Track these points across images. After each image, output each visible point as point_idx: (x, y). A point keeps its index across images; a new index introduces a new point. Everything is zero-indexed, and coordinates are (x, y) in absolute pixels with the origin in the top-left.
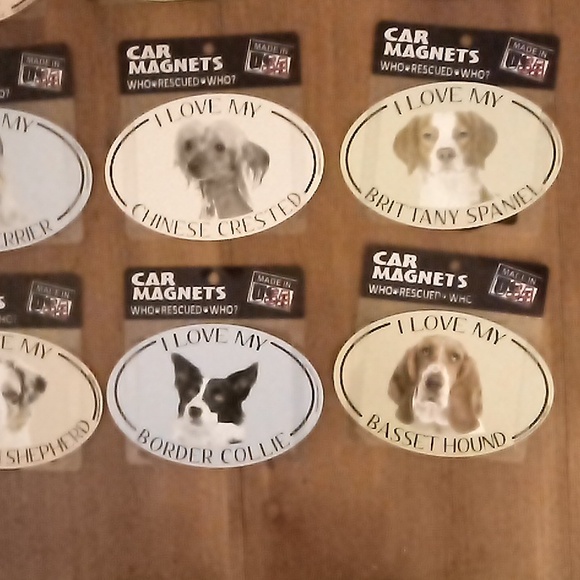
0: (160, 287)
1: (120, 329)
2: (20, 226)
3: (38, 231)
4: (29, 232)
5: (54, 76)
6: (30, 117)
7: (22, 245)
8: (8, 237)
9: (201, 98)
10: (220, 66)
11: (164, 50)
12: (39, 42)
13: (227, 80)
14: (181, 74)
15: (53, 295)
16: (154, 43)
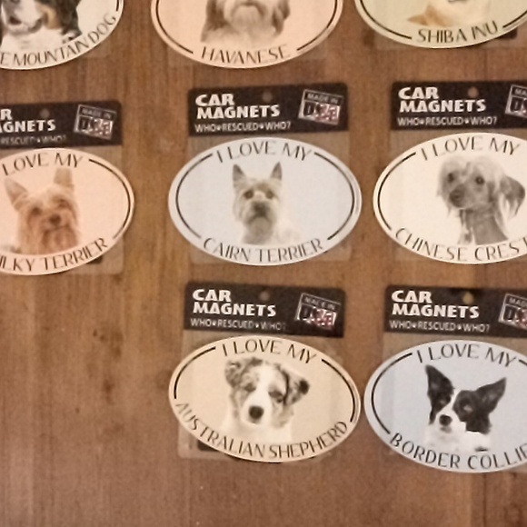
0: (418, 304)
1: (380, 340)
2: (293, 243)
3: (309, 248)
4: (302, 249)
5: (331, 111)
6: (308, 147)
7: (295, 260)
8: (282, 252)
9: (464, 136)
10: (483, 108)
11: (432, 92)
12: (320, 80)
13: (489, 120)
14: (447, 114)
15: (320, 307)
16: (424, 85)
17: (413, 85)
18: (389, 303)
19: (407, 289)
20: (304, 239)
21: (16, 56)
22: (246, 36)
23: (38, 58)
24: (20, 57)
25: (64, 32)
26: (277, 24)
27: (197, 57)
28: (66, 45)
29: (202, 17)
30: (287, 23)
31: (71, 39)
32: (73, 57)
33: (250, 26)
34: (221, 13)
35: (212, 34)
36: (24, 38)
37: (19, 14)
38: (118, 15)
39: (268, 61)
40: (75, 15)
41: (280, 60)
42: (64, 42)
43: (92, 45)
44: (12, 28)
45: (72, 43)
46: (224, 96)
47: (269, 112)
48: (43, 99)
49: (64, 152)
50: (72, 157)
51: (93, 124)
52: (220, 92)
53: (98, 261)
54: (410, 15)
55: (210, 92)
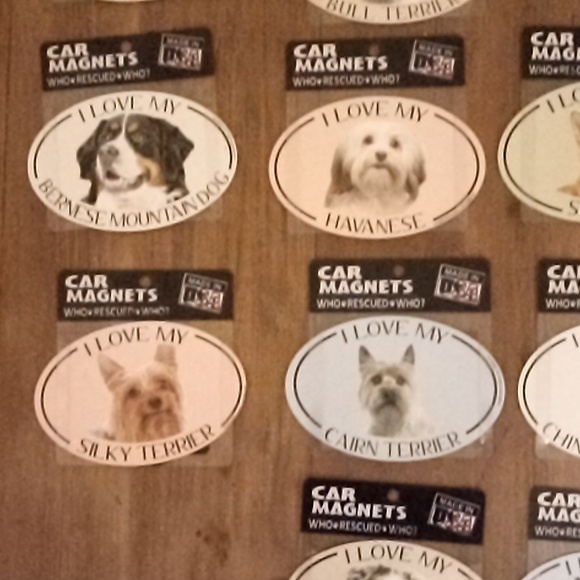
0: (567, 508)
3: (445, 443)
4: (436, 443)
5: (472, 290)
6: (444, 329)
7: (428, 456)
8: (415, 447)
12: (457, 254)
15: (456, 509)
16: (575, 263)
17: (564, 263)
18: (534, 507)
19: (554, 491)
20: (440, 431)
21: (113, 216)
22: (375, 202)
23: (138, 219)
24: (119, 217)
25: (170, 190)
26: (411, 189)
27: (320, 224)
28: (171, 205)
29: (326, 179)
30: (423, 189)
31: (176, 199)
32: (179, 219)
33: (381, 192)
34: (348, 175)
35: (337, 198)
36: (123, 195)
37: (117, 168)
38: (231, 173)
39: (400, 231)
40: (182, 172)
41: (414, 231)
42: (169, 202)
43: (201, 207)
44: (109, 183)
45: (178, 204)
46: (350, 269)
47: (401, 288)
48: (144, 265)
49: (167, 326)
50: (176, 332)
51: (201, 296)
52: (346, 264)
53: (204, 451)
54: (561, 184)
55: (334, 263)
